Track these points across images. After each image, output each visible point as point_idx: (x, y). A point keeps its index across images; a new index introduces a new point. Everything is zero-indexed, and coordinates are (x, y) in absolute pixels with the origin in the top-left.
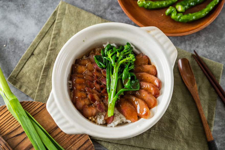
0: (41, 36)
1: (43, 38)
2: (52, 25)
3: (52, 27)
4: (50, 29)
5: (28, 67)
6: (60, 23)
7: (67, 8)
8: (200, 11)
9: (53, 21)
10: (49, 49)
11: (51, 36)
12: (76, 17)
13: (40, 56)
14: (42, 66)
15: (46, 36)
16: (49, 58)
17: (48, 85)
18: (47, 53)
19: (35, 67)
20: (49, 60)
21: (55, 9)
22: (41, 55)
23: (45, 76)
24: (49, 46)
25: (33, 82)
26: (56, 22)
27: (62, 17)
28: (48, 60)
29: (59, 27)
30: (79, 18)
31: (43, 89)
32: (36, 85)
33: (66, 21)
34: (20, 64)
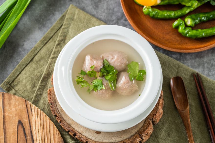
0: (44, 41)
1: (46, 43)
2: (58, 31)
3: (58, 32)
4: (55, 34)
5: (26, 73)
6: (67, 29)
7: (76, 13)
8: (211, 28)
9: (60, 27)
10: (51, 56)
11: (55, 42)
12: (86, 24)
13: (40, 63)
14: (42, 75)
15: (50, 41)
16: (50, 66)
17: (45, 96)
18: (48, 60)
19: (33, 75)
20: (50, 69)
21: (64, 14)
22: (42, 62)
23: (43, 86)
24: (51, 53)
25: (29, 91)
26: (63, 27)
27: (70, 23)
28: (48, 69)
29: (65, 33)
30: (89, 25)
31: (39, 101)
32: (32, 95)
33: (74, 27)
34: (17, 70)
